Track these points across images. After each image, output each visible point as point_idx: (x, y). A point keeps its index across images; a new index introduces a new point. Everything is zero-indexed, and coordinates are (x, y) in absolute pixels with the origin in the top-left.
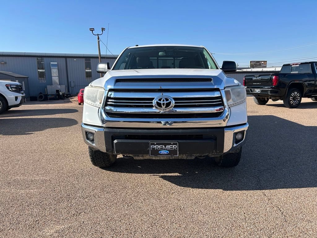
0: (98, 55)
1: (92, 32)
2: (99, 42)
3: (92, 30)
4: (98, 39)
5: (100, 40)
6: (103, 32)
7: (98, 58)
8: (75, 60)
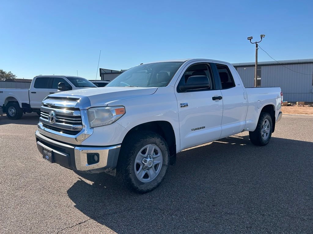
0: (254, 63)
1: (251, 41)
2: (257, 50)
3: (250, 39)
4: (257, 47)
5: (258, 48)
6: (262, 39)
7: (254, 66)
8: (245, 69)
